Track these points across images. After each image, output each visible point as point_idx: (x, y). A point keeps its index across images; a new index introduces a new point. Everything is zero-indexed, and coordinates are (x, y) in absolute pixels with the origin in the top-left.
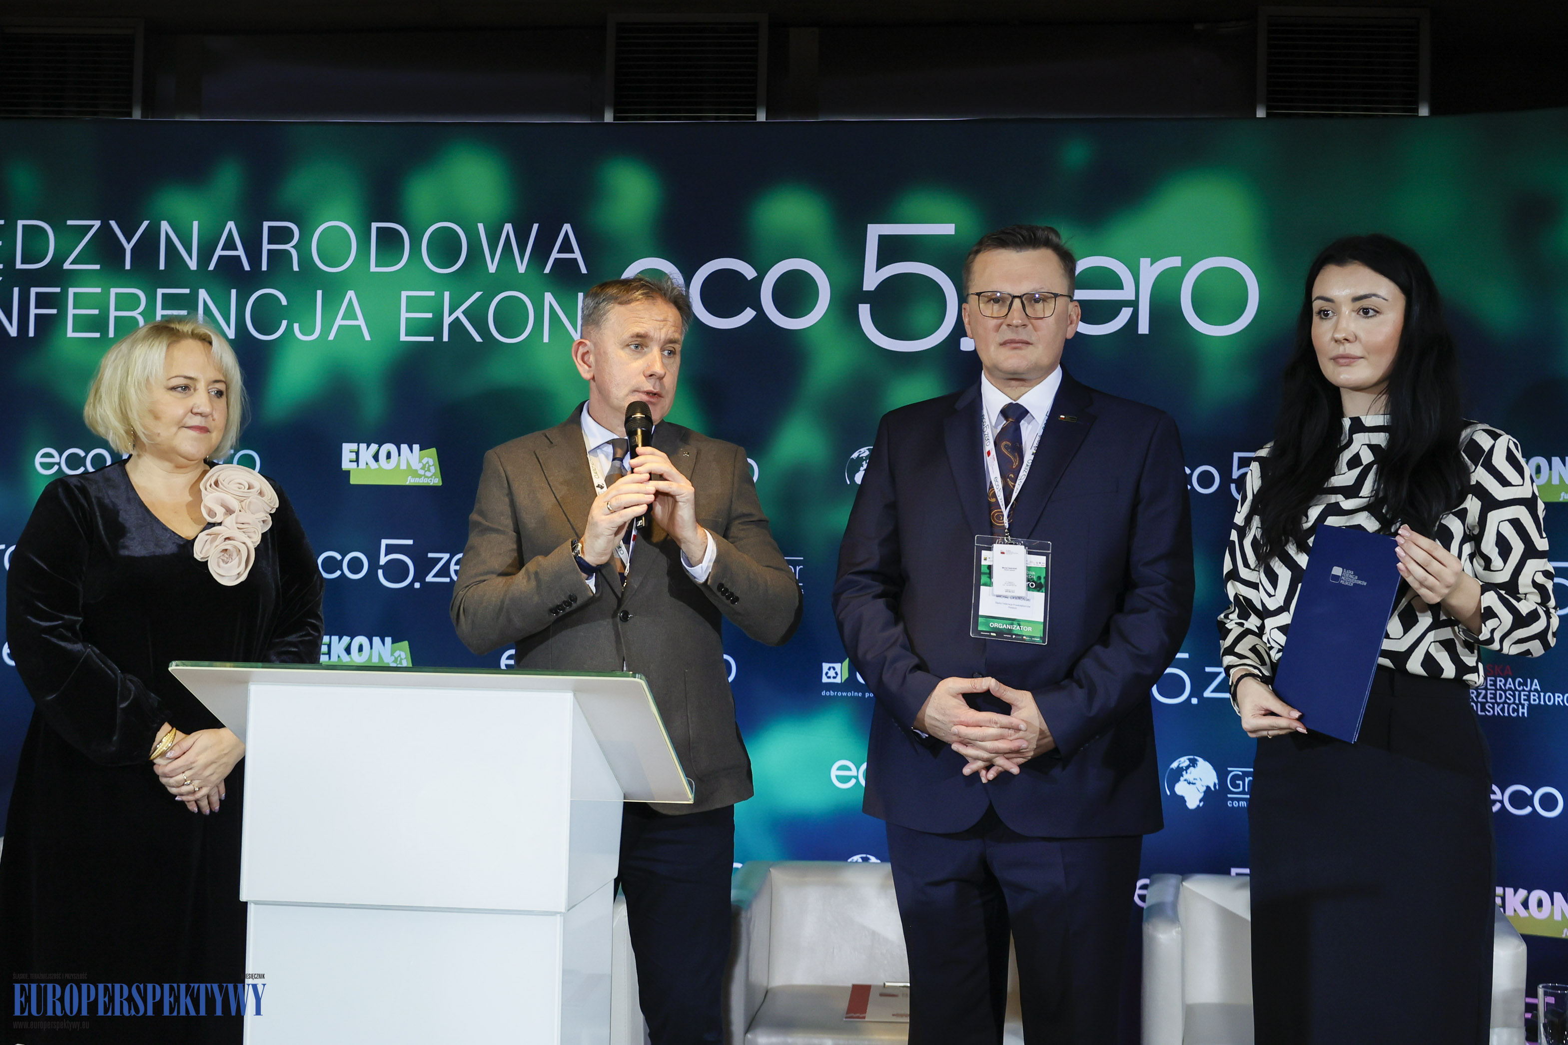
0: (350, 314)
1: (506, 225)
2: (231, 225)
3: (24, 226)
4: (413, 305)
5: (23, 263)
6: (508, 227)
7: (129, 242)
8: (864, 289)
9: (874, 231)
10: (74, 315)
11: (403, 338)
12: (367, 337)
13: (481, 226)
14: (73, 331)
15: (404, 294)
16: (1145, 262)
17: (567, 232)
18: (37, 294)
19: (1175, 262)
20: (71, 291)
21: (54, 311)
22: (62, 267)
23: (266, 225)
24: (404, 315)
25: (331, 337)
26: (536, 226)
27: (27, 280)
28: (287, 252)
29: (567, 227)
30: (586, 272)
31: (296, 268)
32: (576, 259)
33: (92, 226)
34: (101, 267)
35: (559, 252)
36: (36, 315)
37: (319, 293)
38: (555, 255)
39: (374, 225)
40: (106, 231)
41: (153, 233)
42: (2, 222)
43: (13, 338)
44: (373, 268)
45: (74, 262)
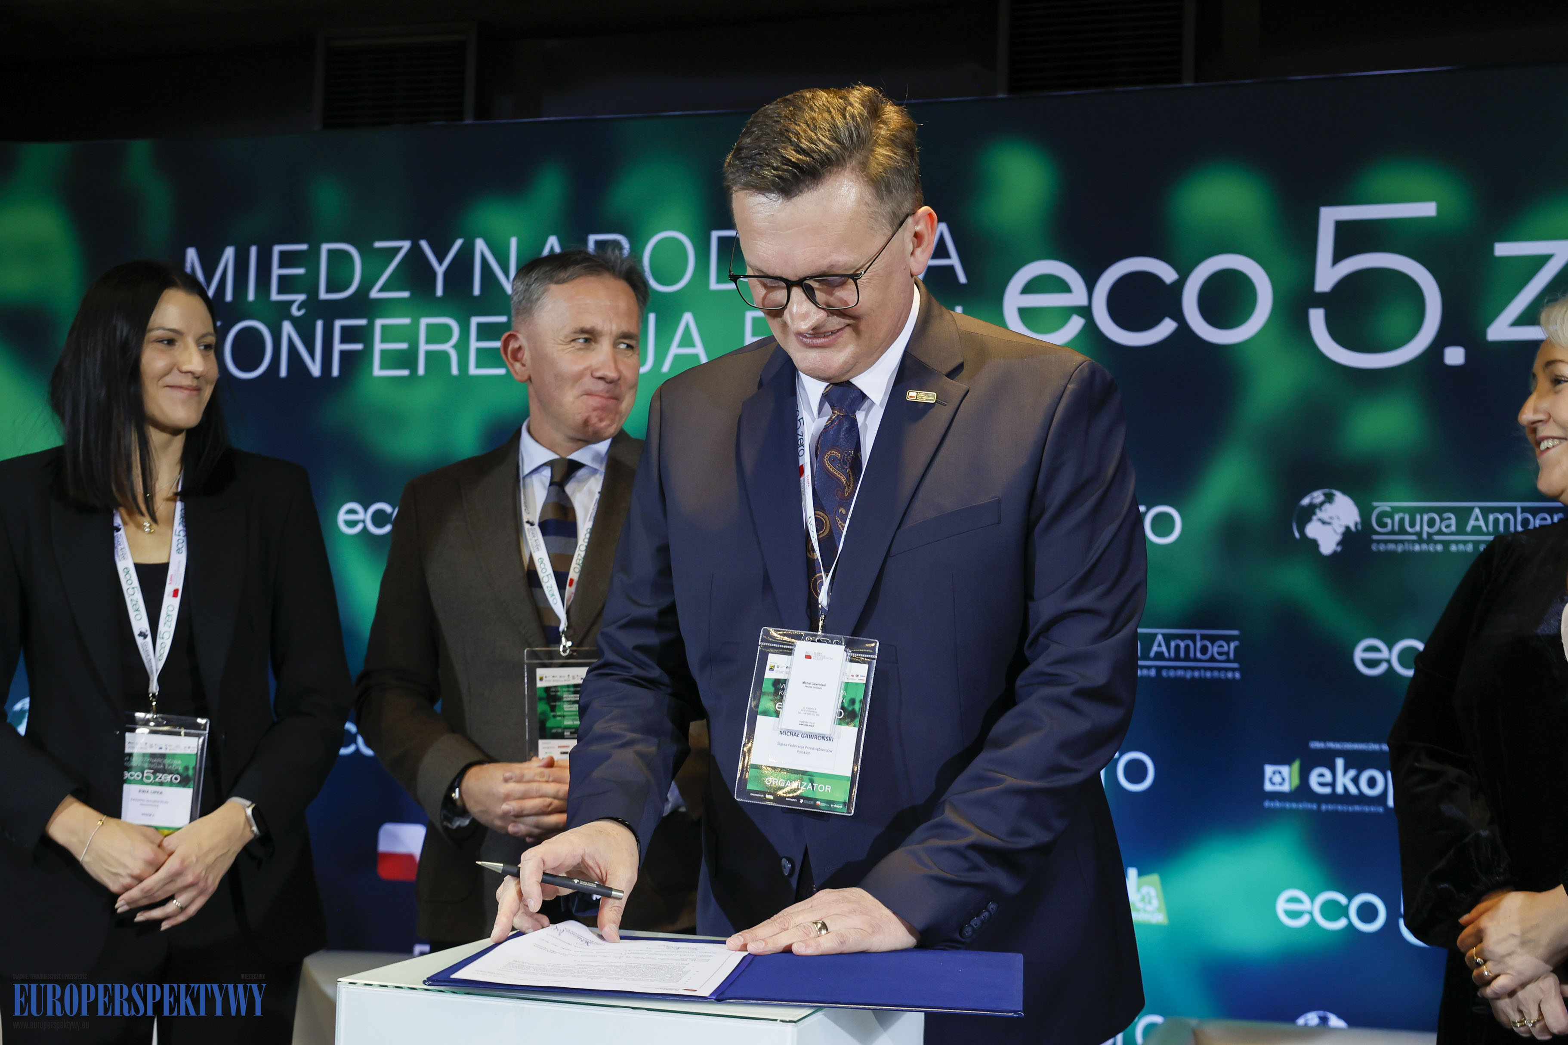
0: (687, 340)
2: (552, 239)
3: (328, 251)
5: (327, 292)
7: (441, 264)
8: (1317, 290)
9: (1330, 216)
10: (381, 351)
14: (380, 369)
18: (342, 327)
20: (379, 323)
21: (359, 347)
22: (370, 295)
23: (592, 238)
25: (665, 369)
27: (332, 311)
30: (965, 281)
32: (952, 267)
33: (402, 248)
34: (410, 294)
36: (341, 352)
37: (652, 317)
40: (416, 253)
41: (467, 253)
42: (304, 247)
43: (316, 379)
44: (714, 285)
45: (382, 290)
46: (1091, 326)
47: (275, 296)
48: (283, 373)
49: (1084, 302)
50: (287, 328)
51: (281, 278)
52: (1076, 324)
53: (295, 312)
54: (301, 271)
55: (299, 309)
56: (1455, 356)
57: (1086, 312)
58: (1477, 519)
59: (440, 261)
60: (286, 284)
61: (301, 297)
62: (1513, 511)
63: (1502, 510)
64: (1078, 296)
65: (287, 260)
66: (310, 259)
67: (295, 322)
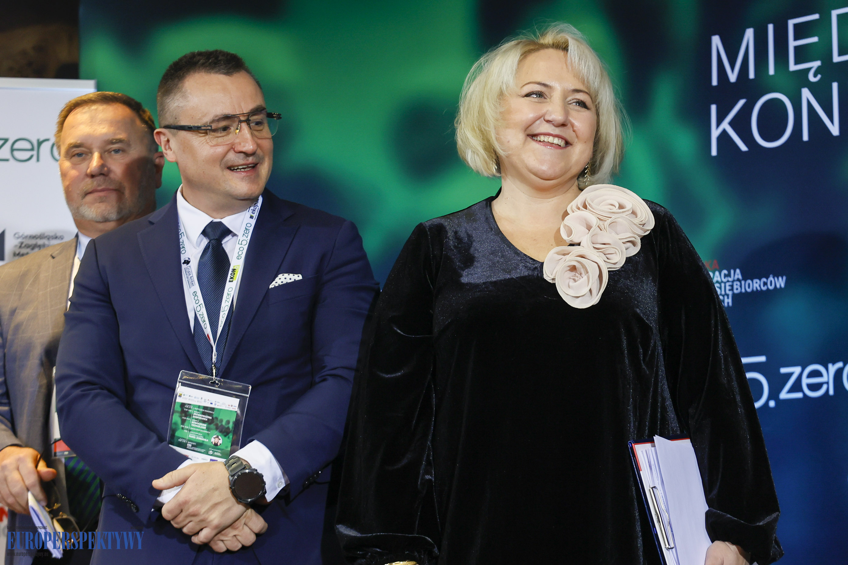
3: (838, 16)
5: (840, 54)
42: (816, 16)
43: (835, 138)
47: (793, 67)
48: (805, 137)
50: (806, 94)
51: (796, 48)
53: (812, 78)
54: (815, 39)
55: (815, 76)
60: (801, 54)
61: (817, 64)
65: (801, 31)
66: (822, 26)
67: (813, 88)
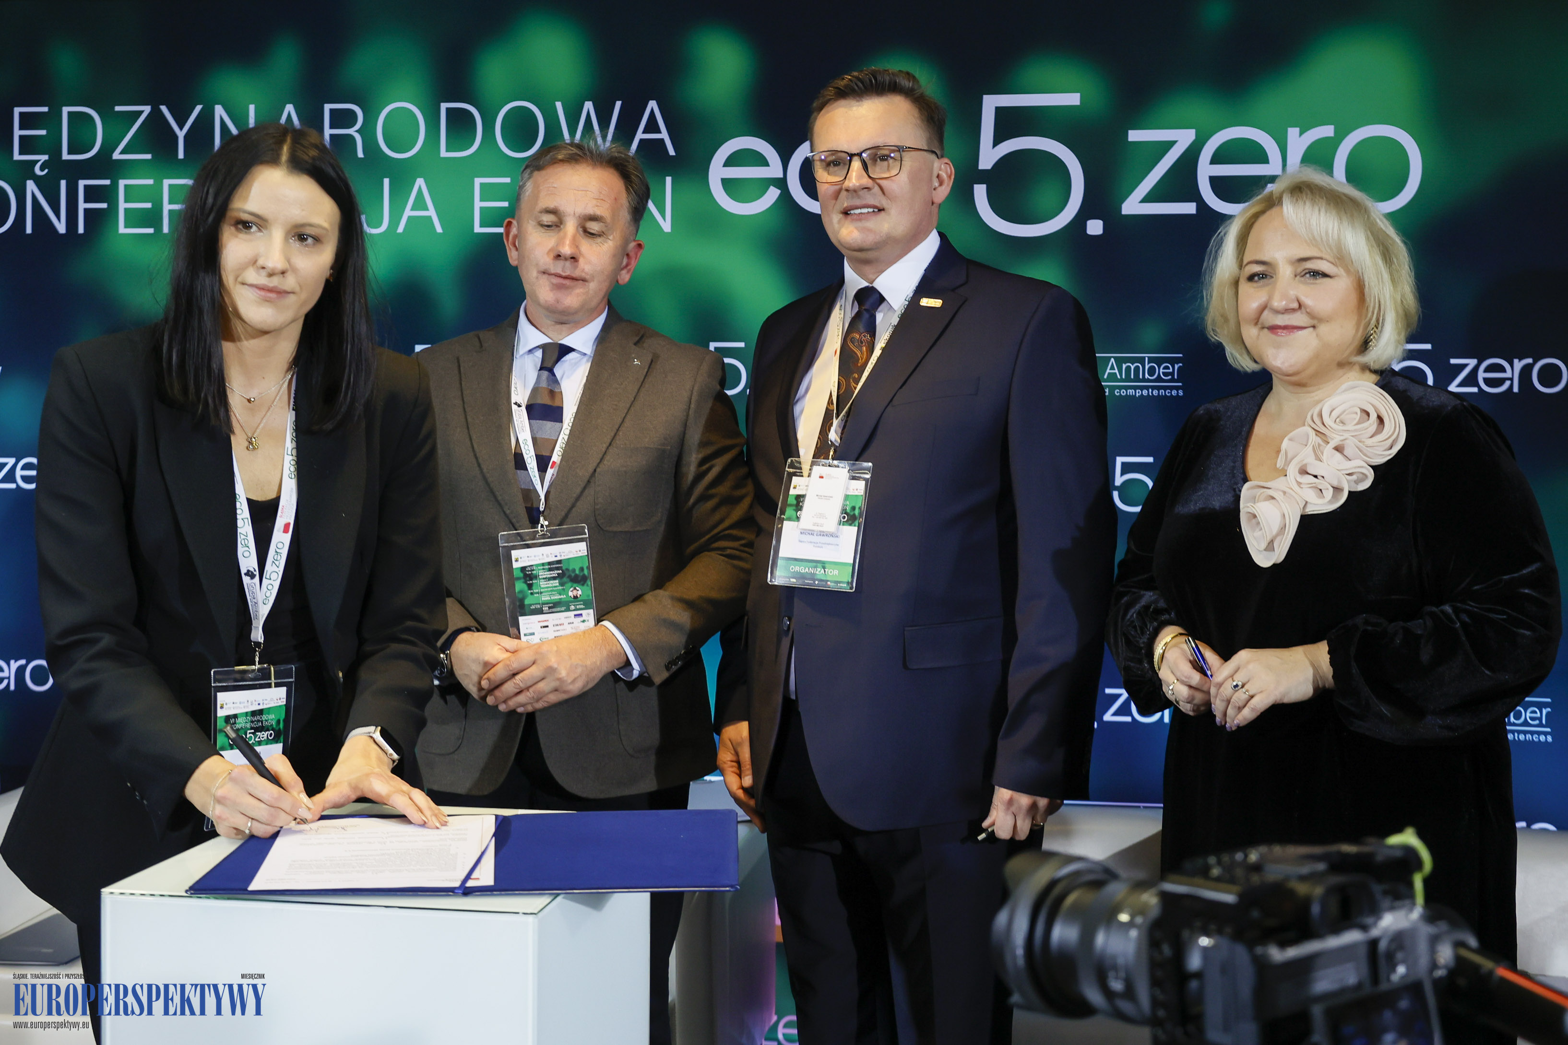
0: (420, 204)
1: (586, 103)
2: (290, 108)
3: (69, 113)
4: (488, 192)
5: (70, 152)
6: (589, 106)
7: (181, 129)
8: (980, 167)
9: (991, 103)
10: (126, 210)
11: (478, 229)
12: (439, 229)
13: (559, 105)
14: (126, 227)
15: (478, 181)
16: (1293, 133)
17: (652, 110)
18: (86, 187)
19: (1327, 131)
20: (122, 183)
21: (104, 206)
22: (111, 157)
23: (327, 107)
24: (478, 204)
25: (400, 229)
26: (618, 104)
27: (76, 171)
28: (350, 137)
29: (653, 104)
30: (674, 154)
31: (360, 154)
32: (662, 140)
33: (142, 112)
34: (152, 156)
35: (644, 132)
36: (86, 210)
37: (386, 181)
38: (640, 135)
39: (444, 106)
40: (156, 117)
41: (206, 119)
42: (45, 109)
43: (62, 235)
44: (444, 153)
45: (122, 153)
46: (786, 196)
47: (17, 157)
48: (29, 230)
49: (781, 175)
50: (31, 186)
51: (23, 139)
52: (774, 193)
53: (37, 171)
54: (43, 132)
55: (42, 169)
56: (1095, 227)
57: (781, 184)
58: (1112, 368)
59: (181, 128)
60: (27, 145)
61: (44, 158)
62: (1142, 361)
63: (1133, 360)
64: (774, 170)
65: (27, 121)
66: (51, 120)
67: (38, 180)
